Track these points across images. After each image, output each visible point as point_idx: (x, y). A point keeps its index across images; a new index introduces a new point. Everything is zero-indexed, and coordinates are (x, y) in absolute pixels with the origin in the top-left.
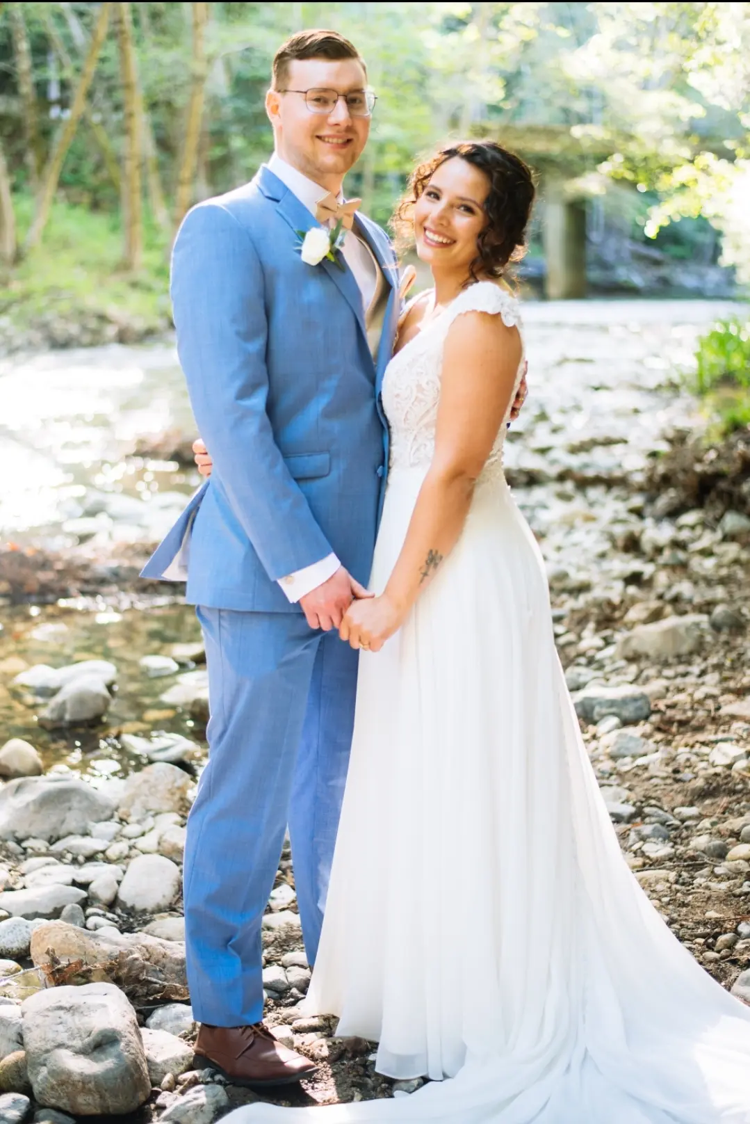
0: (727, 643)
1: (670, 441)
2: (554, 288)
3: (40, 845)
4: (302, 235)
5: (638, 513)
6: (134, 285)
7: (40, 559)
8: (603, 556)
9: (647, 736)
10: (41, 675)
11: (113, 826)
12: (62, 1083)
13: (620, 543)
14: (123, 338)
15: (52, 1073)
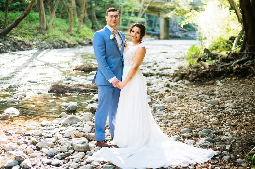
0: (180, 100)
1: (179, 68)
2: (162, 37)
3: (69, 125)
4: (110, 35)
5: (171, 81)
6: (71, 35)
7: (62, 86)
8: (163, 87)
9: (164, 112)
10: (65, 104)
11: (81, 122)
12: (78, 148)
13: (166, 86)
14: (69, 46)
15: (77, 146)
